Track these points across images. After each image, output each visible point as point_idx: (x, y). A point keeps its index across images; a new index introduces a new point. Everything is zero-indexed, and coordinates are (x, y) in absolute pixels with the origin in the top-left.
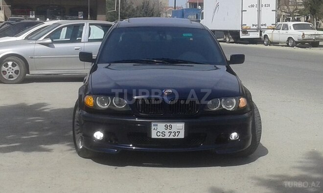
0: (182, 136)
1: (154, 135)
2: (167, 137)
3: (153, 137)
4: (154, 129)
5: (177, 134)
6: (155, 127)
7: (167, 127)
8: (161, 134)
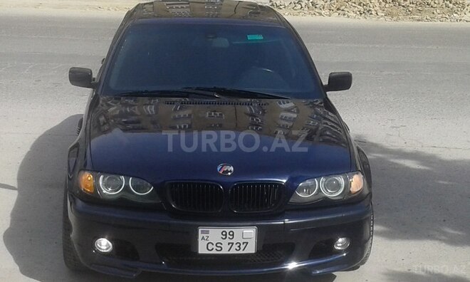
0: (251, 249)
1: (202, 249)
2: (225, 251)
3: (200, 252)
4: (203, 238)
5: (242, 247)
6: (205, 235)
7: (226, 235)
8: (215, 247)
